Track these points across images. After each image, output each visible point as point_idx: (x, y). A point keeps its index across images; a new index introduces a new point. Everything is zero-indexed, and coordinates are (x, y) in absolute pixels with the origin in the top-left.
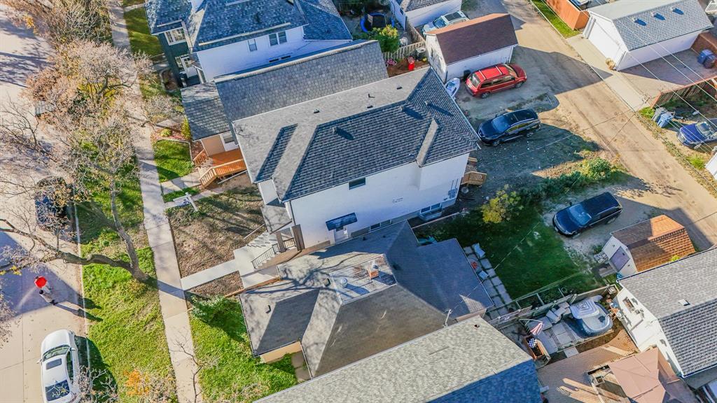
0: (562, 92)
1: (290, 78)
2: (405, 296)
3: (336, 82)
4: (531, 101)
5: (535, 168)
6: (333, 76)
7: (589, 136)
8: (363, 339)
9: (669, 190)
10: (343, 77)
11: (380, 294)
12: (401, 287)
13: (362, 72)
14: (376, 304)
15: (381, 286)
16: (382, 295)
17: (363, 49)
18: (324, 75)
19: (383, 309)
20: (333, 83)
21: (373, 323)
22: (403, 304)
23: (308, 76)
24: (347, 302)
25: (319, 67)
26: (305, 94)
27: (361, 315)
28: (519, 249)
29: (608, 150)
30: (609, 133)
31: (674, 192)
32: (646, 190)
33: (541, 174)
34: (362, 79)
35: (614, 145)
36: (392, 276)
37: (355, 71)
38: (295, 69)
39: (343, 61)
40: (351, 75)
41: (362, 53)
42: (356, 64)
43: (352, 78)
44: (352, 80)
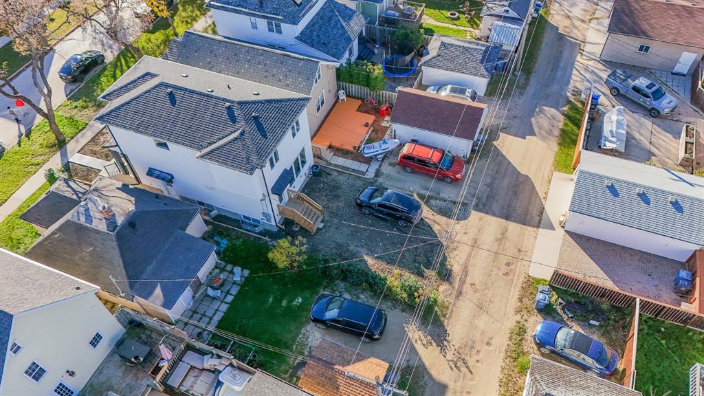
0: (482, 212)
1: (236, 55)
2: (113, 248)
3: (266, 77)
4: (445, 201)
5: (371, 252)
6: (267, 71)
7: (455, 263)
8: (65, 255)
9: (459, 364)
10: (273, 76)
11: (98, 232)
12: (114, 239)
13: (291, 80)
14: (90, 237)
15: (102, 226)
16: (99, 234)
17: (302, 62)
18: (260, 66)
19: (92, 245)
20: (263, 76)
21: (78, 249)
22: (108, 253)
23: (249, 61)
24: (74, 220)
25: (262, 58)
26: (238, 73)
27: (75, 236)
28: (271, 300)
29: (453, 288)
30: (476, 275)
31: (464, 369)
32: (438, 346)
33: (370, 261)
34: (287, 85)
35: (466, 287)
36: (117, 226)
37: (286, 76)
38: (243, 50)
39: (282, 63)
40: (281, 78)
41: (300, 65)
42: (290, 71)
43: (280, 80)
44: (279, 83)
